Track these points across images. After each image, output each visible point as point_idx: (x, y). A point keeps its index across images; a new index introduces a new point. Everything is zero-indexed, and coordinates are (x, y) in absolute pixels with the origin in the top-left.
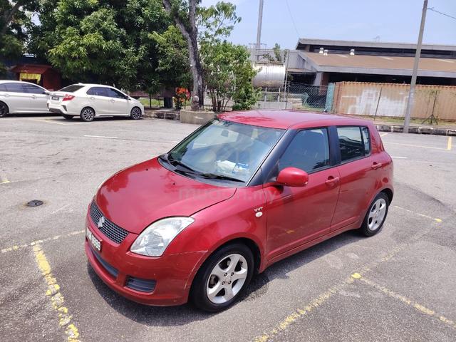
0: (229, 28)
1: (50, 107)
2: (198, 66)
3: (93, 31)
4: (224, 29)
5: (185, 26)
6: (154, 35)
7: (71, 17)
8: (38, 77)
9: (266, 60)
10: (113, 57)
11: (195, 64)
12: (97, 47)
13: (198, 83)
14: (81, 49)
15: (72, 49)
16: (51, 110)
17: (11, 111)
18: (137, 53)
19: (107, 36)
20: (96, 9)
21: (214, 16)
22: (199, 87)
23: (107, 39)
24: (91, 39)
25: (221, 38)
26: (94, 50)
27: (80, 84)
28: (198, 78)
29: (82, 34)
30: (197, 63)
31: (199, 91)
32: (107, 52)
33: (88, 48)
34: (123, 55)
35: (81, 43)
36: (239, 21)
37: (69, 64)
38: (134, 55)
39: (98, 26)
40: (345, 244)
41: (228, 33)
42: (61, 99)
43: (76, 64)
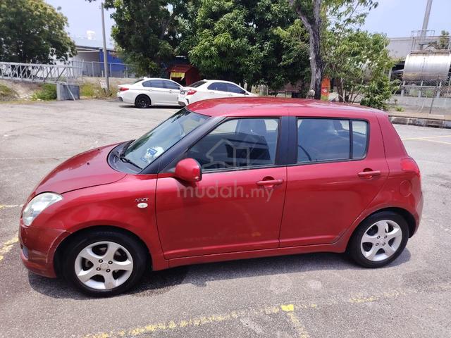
0: (362, 15)
1: (179, 100)
2: (318, 58)
3: (224, 31)
4: (358, 17)
5: (308, 18)
6: (279, 31)
7: (208, 21)
8: (183, 75)
9: (432, 49)
10: (240, 55)
11: (314, 57)
12: (226, 45)
13: (316, 76)
14: (213, 49)
15: (206, 49)
16: (180, 103)
17: (153, 104)
18: (262, 49)
19: (235, 35)
20: (231, 10)
21: (346, 3)
22: (317, 80)
23: (235, 38)
24: (220, 39)
25: (354, 27)
26: (223, 49)
27: (205, 80)
28: (317, 71)
29: (215, 34)
30: (316, 56)
31: (316, 84)
32: (234, 50)
33: (218, 47)
34: (250, 52)
35: (214, 43)
36: (376, 6)
37: (203, 62)
38: (260, 51)
39: (229, 26)
40: (322, 268)
41: (362, 22)
42: (186, 93)
43: (209, 62)
